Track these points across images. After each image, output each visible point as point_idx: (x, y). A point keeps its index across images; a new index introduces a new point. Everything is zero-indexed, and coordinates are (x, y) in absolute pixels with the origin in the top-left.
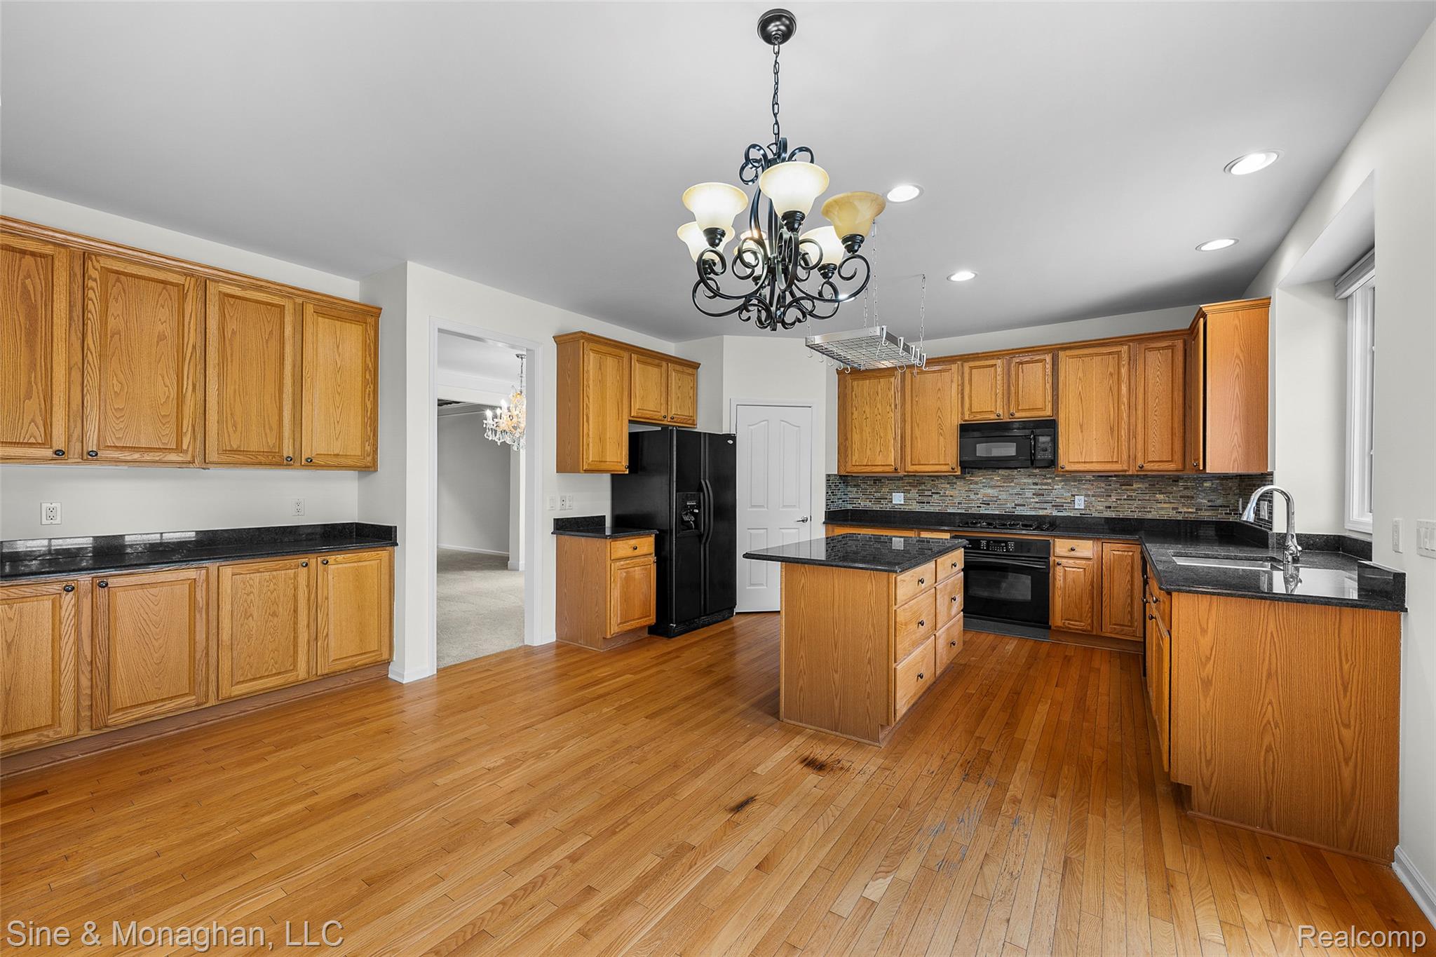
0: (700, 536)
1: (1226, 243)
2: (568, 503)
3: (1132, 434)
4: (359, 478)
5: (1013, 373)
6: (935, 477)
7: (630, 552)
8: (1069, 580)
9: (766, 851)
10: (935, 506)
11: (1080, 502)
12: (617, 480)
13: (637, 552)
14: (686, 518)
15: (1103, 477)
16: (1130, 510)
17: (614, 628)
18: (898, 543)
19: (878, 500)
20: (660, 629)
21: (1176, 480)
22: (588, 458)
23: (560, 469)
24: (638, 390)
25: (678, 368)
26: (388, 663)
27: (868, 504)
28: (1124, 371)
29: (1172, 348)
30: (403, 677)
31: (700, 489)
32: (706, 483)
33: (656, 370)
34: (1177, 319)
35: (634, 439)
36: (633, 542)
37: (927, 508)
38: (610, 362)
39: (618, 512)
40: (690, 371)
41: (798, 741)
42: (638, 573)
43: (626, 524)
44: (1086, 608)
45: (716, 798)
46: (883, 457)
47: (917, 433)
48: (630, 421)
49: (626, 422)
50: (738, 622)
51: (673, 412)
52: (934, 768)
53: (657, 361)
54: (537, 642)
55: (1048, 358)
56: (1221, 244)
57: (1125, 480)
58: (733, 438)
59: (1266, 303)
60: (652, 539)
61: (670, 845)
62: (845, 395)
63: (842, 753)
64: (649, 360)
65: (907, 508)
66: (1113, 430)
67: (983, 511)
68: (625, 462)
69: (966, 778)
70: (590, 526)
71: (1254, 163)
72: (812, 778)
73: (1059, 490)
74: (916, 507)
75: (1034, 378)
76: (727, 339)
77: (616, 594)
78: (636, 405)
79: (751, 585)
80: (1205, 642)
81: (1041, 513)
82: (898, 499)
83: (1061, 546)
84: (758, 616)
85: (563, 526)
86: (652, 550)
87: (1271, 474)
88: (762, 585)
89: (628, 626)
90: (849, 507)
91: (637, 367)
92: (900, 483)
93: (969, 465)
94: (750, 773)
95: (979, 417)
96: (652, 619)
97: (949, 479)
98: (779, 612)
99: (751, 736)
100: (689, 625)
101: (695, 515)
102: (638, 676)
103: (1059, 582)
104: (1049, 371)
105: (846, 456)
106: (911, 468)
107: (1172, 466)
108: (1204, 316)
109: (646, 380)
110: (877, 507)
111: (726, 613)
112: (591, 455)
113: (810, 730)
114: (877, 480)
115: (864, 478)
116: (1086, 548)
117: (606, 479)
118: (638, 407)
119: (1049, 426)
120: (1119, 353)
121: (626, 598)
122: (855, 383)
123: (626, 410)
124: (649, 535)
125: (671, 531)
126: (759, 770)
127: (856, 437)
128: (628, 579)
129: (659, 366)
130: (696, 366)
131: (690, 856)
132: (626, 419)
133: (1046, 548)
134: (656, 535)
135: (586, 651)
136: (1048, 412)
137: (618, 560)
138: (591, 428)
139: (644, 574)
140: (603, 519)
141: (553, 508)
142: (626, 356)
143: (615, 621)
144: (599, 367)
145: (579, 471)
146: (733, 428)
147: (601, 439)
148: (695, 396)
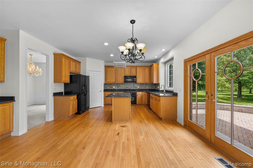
0: (85, 95)
1: (157, 57)
2: (56, 89)
3: (145, 78)
5: (131, 69)
6: (120, 84)
8: (139, 97)
9: (127, 138)
10: (120, 88)
11: (138, 87)
12: (66, 85)
13: (74, 99)
15: (141, 84)
16: (143, 88)
18: (114, 94)
19: (111, 87)
20: (78, 113)
21: (148, 84)
22: (63, 80)
23: (54, 83)
24: (71, 67)
25: (78, 63)
27: (109, 88)
28: (144, 70)
29: (148, 68)
31: (85, 86)
33: (74, 63)
34: (149, 64)
35: (71, 76)
36: (74, 97)
37: (119, 88)
38: (67, 60)
39: (66, 91)
41: (118, 124)
42: (75, 102)
43: (67, 93)
44: (141, 101)
45: (114, 135)
46: (113, 80)
47: (118, 77)
48: (70, 73)
50: (90, 110)
51: (77, 71)
52: (137, 123)
55: (135, 67)
56: (156, 57)
57: (143, 84)
59: (158, 64)
61: (114, 142)
62: (106, 70)
63: (125, 124)
64: (73, 61)
65: (115, 89)
66: (143, 78)
67: (126, 89)
68: (69, 81)
69: (141, 123)
70: (60, 94)
71: (163, 50)
72: (124, 128)
73: (136, 85)
74: (117, 88)
75: (134, 70)
77: (71, 107)
78: (71, 69)
80: (163, 102)
81: (134, 89)
82: (114, 87)
83: (138, 93)
84: (93, 109)
85: (55, 94)
87: (159, 83)
89: (73, 113)
90: (106, 89)
91: (71, 62)
92: (114, 85)
93: (126, 82)
94: (115, 130)
95: (127, 75)
97: (122, 84)
99: (111, 126)
100: (83, 112)
101: (84, 91)
102: (81, 122)
103: (138, 98)
104: (135, 69)
105: (106, 80)
106: (117, 82)
107: (149, 82)
108: (153, 65)
109: (73, 64)
110: (111, 89)
112: (63, 79)
113: (118, 122)
114: (111, 84)
115: (108, 84)
116: (141, 93)
117: (63, 84)
119: (135, 77)
120: (143, 68)
121: (73, 108)
122: (108, 68)
123: (69, 70)
124: (76, 95)
125: (80, 94)
126: (116, 129)
127: (108, 77)
128: (73, 104)
130: (80, 62)
131: (118, 142)
132: (69, 72)
133: (136, 93)
134: (77, 95)
135: (64, 120)
136: (135, 75)
137: (71, 100)
138: (63, 74)
139: (75, 103)
140: (63, 92)
141: (53, 91)
142: (69, 59)
143: (71, 113)
144: (64, 62)
145: (61, 83)
146: (88, 75)
147: (65, 76)
148: (80, 68)
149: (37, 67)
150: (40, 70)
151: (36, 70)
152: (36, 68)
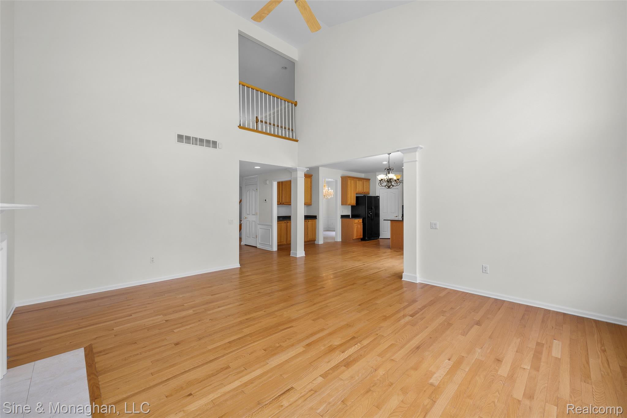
0: (372, 219)
2: (343, 212)
4: (307, 207)
7: (357, 222)
12: (353, 207)
13: (359, 222)
14: (369, 215)
17: (355, 237)
20: (363, 239)
23: (342, 205)
24: (358, 187)
25: (366, 181)
26: (315, 240)
30: (319, 243)
31: (372, 209)
32: (373, 207)
33: (361, 182)
35: (357, 198)
36: (358, 220)
38: (352, 182)
39: (352, 213)
40: (368, 181)
42: (359, 226)
43: (354, 216)
49: (355, 194)
50: (380, 240)
51: (364, 191)
53: (361, 180)
54: (338, 241)
58: (379, 197)
60: (362, 220)
64: (360, 180)
68: (355, 203)
70: (347, 216)
76: (377, 173)
77: (355, 230)
78: (357, 190)
79: (383, 232)
84: (385, 239)
85: (343, 217)
86: (362, 222)
88: (386, 232)
89: (357, 237)
91: (357, 182)
96: (362, 237)
98: (390, 239)
100: (370, 239)
101: (371, 214)
109: (360, 184)
111: (377, 238)
112: (349, 202)
117: (349, 207)
118: (358, 190)
121: (357, 231)
123: (355, 191)
124: (361, 218)
128: (357, 227)
129: (362, 181)
130: (369, 180)
132: (355, 193)
137: (356, 223)
138: (349, 196)
139: (361, 227)
140: (350, 215)
141: (340, 213)
142: (355, 179)
143: (355, 236)
144: (350, 183)
145: (346, 205)
146: (379, 194)
147: (351, 198)
148: (369, 186)
149: (329, 188)
150: (332, 191)
151: (329, 192)
152: (329, 190)
